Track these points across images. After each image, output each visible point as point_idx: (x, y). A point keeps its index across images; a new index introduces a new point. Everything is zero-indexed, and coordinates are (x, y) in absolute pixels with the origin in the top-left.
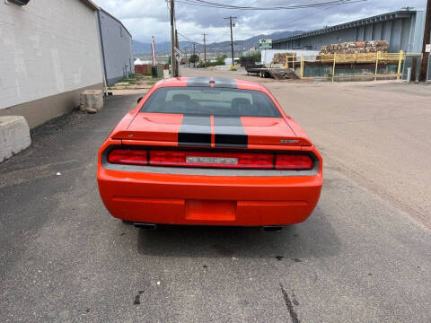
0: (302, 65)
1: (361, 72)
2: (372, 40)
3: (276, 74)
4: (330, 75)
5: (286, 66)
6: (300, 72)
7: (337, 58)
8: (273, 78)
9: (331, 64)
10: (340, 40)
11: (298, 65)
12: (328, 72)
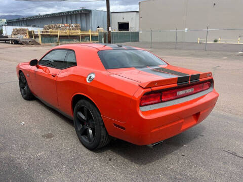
0: (40, 36)
1: (73, 40)
2: (72, 23)
3: (23, 42)
4: (58, 43)
5: (28, 37)
6: (39, 40)
7: (59, 33)
8: (21, 44)
9: (57, 36)
10: (53, 22)
11: (36, 36)
12: (56, 40)
